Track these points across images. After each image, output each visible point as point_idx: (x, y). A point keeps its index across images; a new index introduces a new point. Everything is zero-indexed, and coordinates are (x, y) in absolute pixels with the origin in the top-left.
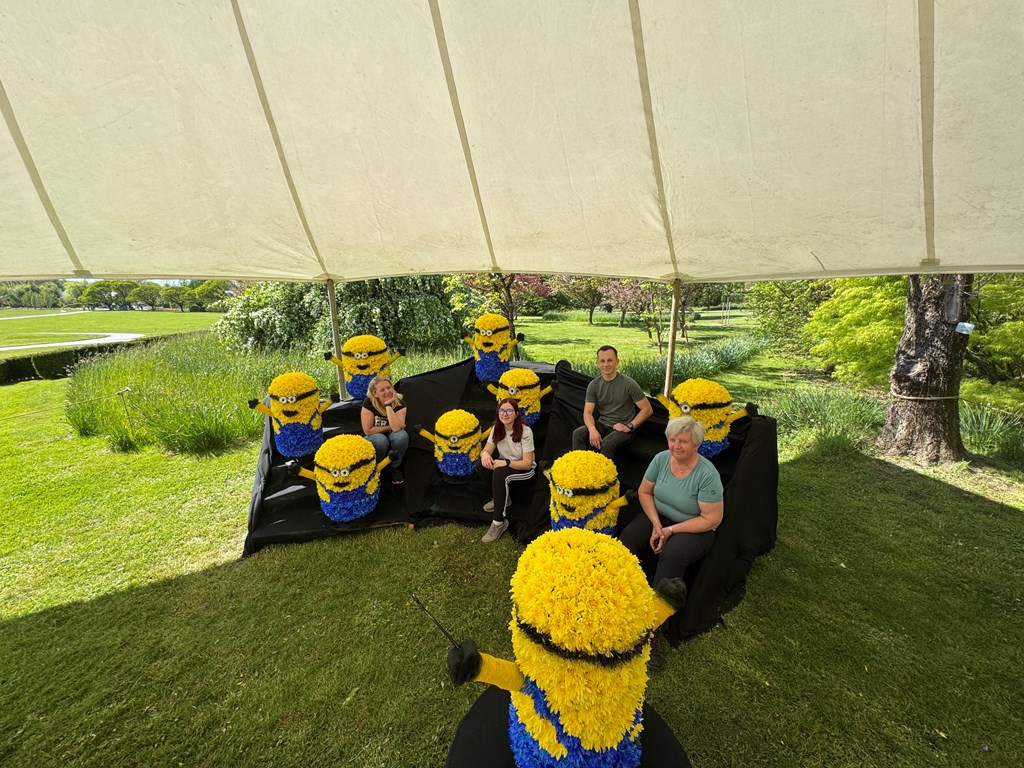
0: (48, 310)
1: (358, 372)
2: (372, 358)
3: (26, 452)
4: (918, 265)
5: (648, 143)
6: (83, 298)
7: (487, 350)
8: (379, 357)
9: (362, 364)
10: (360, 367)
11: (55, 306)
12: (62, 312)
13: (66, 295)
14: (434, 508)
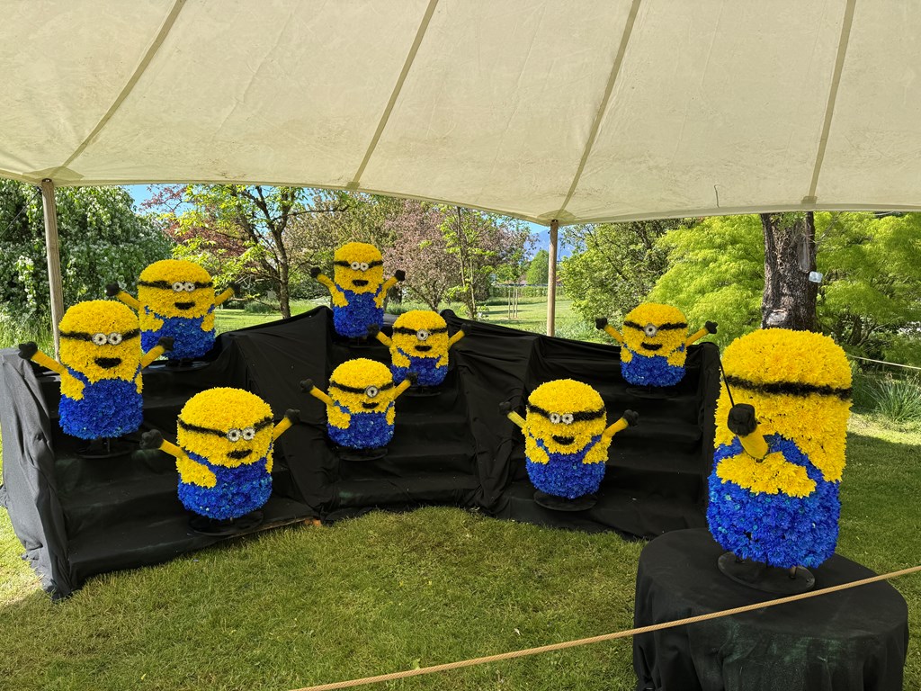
4: (800, 203)
5: (618, 45)
7: (359, 290)
9: (184, 301)
10: (180, 306)
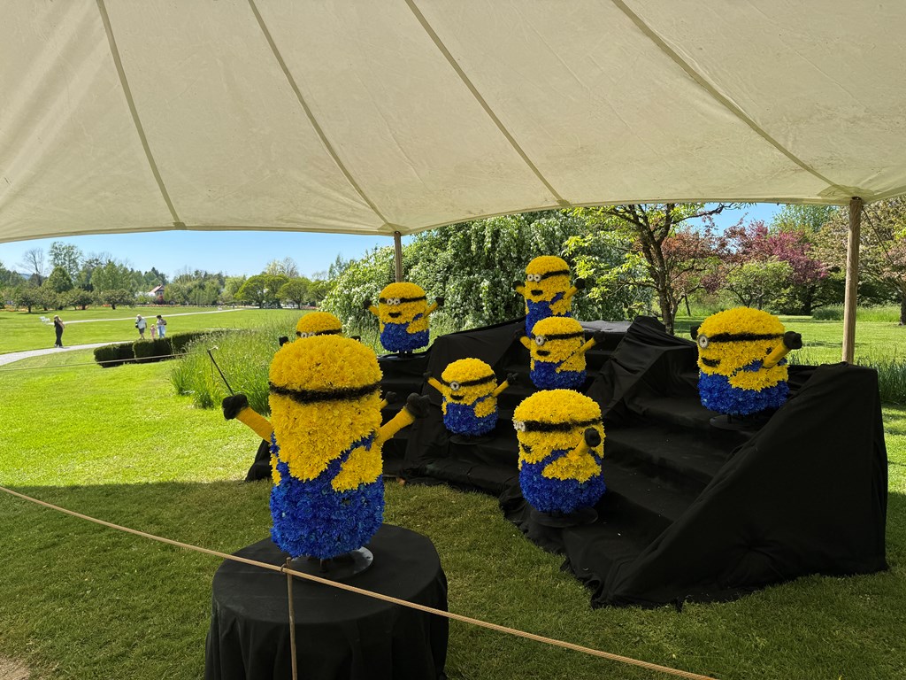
0: (209, 307)
1: (390, 320)
2: (406, 305)
3: (137, 402)
6: (239, 295)
8: (413, 304)
9: (394, 311)
10: (393, 315)
11: (215, 303)
12: (219, 310)
13: (225, 291)
14: (430, 467)
